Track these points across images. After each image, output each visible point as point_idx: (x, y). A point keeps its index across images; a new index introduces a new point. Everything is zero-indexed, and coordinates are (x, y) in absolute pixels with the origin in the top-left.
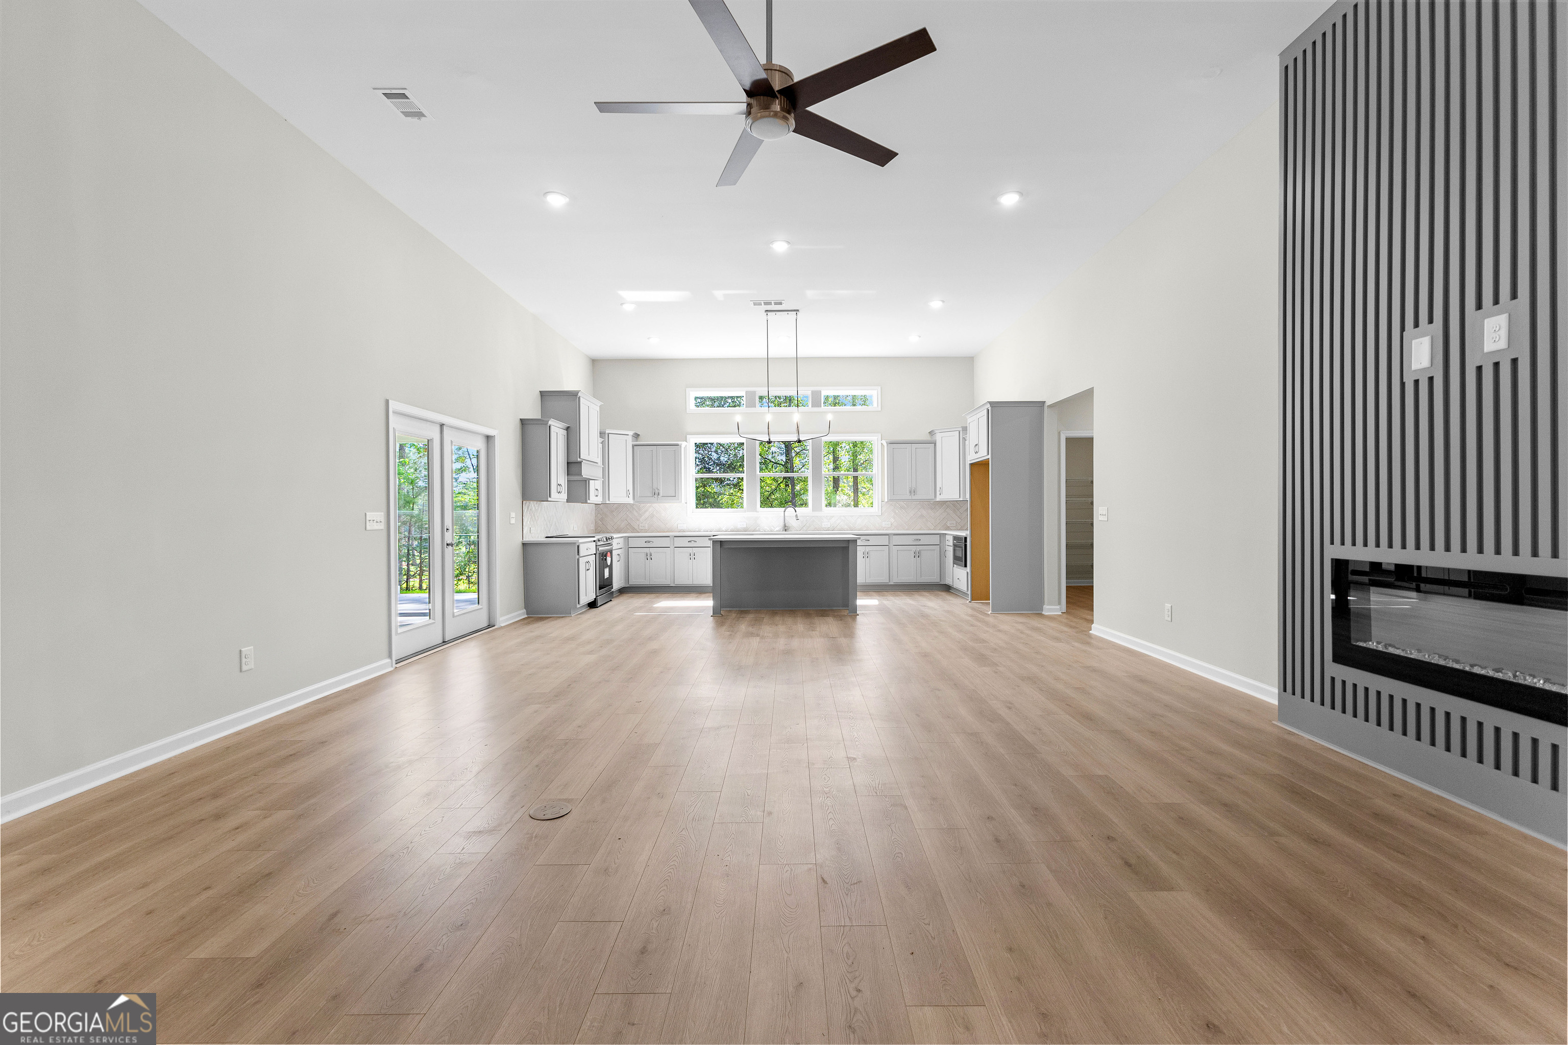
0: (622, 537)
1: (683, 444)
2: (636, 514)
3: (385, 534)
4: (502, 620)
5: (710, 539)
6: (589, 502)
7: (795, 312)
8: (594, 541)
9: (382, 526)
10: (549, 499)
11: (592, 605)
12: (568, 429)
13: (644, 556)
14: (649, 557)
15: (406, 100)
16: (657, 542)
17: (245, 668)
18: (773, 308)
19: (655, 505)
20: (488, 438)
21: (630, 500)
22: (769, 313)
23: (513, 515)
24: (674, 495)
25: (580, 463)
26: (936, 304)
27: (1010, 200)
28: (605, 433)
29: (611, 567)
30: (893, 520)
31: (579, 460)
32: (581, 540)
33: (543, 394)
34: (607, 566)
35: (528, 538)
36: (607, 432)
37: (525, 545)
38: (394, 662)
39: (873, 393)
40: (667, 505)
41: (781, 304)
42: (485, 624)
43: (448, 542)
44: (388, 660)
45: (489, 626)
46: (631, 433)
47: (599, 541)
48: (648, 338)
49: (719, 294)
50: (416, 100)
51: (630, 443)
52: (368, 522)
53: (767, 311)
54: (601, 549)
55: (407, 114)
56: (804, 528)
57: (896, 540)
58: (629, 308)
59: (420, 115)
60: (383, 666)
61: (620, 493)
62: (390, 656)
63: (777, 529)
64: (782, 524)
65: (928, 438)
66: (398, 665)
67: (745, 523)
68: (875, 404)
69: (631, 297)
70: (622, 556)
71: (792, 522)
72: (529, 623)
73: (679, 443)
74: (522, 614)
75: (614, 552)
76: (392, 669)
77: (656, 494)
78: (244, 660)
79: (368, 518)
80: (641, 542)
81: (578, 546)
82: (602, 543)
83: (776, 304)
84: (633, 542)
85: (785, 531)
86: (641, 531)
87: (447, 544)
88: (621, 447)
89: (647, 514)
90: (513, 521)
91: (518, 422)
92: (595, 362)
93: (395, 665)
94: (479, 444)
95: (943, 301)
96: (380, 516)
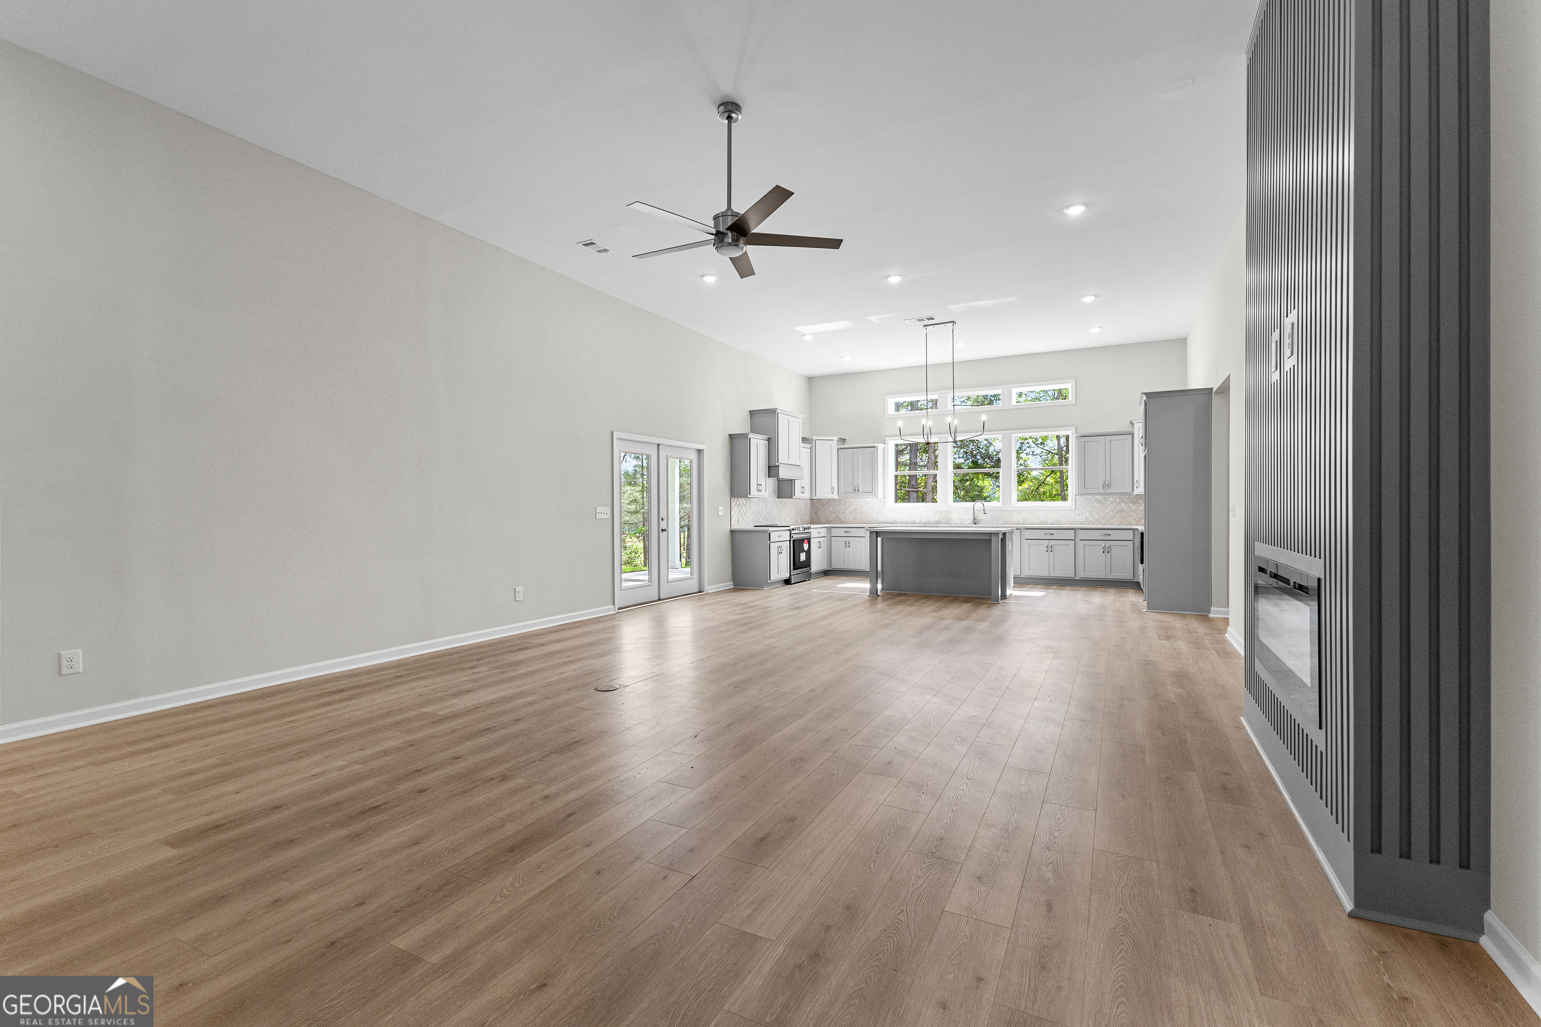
0: (825, 527)
1: (881, 446)
2: (843, 508)
3: (610, 521)
4: (709, 588)
5: (867, 530)
6: (794, 497)
7: (952, 324)
8: (789, 530)
9: (609, 516)
10: (749, 496)
11: (787, 582)
12: (769, 439)
13: (844, 543)
14: (847, 545)
15: (594, 245)
16: (854, 532)
17: (517, 599)
18: (929, 322)
19: (858, 500)
20: (700, 452)
21: (835, 496)
22: (928, 327)
23: (721, 508)
24: (872, 492)
25: (778, 466)
26: (1089, 299)
27: (1076, 211)
28: (813, 440)
29: (808, 553)
30: (1088, 515)
31: (777, 464)
32: (771, 529)
33: (752, 413)
34: (804, 551)
35: (735, 527)
36: (814, 439)
37: (732, 532)
38: (616, 609)
39: (1068, 386)
40: (869, 500)
41: (933, 319)
42: (697, 590)
43: (663, 528)
44: (613, 606)
45: (700, 592)
46: (836, 438)
47: (793, 530)
48: (842, 357)
49: (874, 319)
50: (601, 244)
51: (835, 445)
52: (597, 514)
53: (925, 326)
54: (795, 536)
55: (600, 251)
56: (994, 522)
57: (1082, 535)
58: (808, 338)
59: (606, 250)
60: (610, 610)
61: (826, 491)
62: (614, 604)
63: (968, 522)
64: (972, 518)
65: (1127, 428)
66: (619, 611)
67: (937, 517)
68: (1070, 399)
69: (809, 330)
70: (824, 545)
71: (980, 516)
72: (734, 591)
73: (876, 445)
74: (729, 585)
75: (812, 540)
76: (615, 612)
77: (856, 490)
78: (517, 594)
79: (597, 512)
80: (841, 532)
81: (769, 534)
82: (797, 532)
83: (928, 319)
84: (835, 532)
85: (975, 524)
86: (847, 522)
87: (662, 530)
88: (827, 450)
89: (852, 508)
90: (721, 513)
91: (727, 436)
92: (811, 381)
93: (617, 611)
94: (693, 456)
95: (1096, 296)
96: (608, 509)
